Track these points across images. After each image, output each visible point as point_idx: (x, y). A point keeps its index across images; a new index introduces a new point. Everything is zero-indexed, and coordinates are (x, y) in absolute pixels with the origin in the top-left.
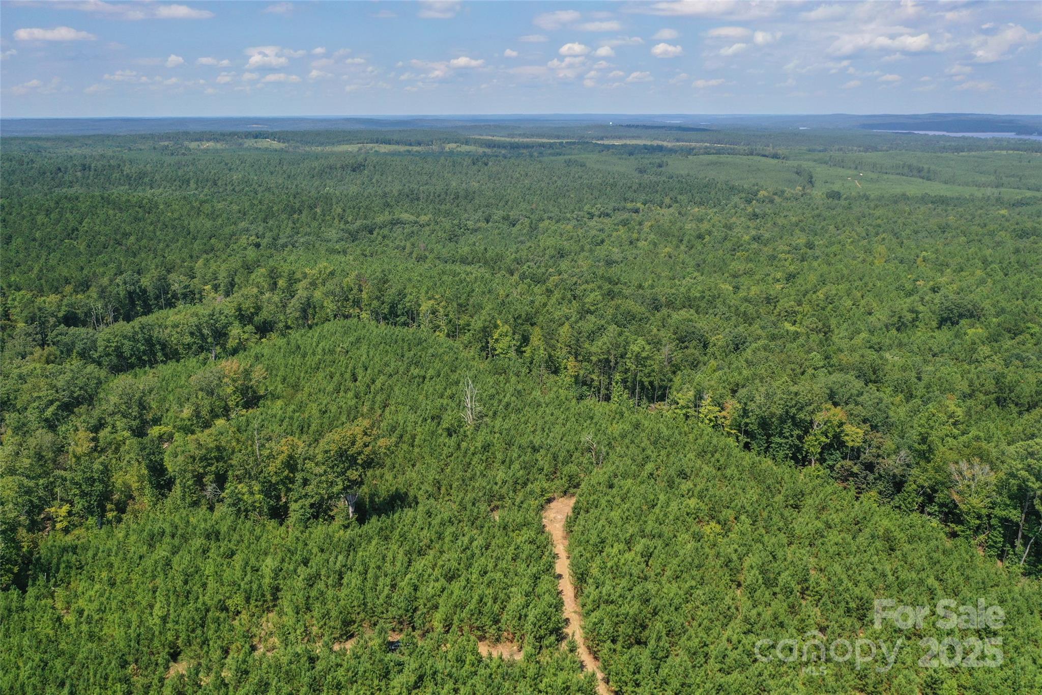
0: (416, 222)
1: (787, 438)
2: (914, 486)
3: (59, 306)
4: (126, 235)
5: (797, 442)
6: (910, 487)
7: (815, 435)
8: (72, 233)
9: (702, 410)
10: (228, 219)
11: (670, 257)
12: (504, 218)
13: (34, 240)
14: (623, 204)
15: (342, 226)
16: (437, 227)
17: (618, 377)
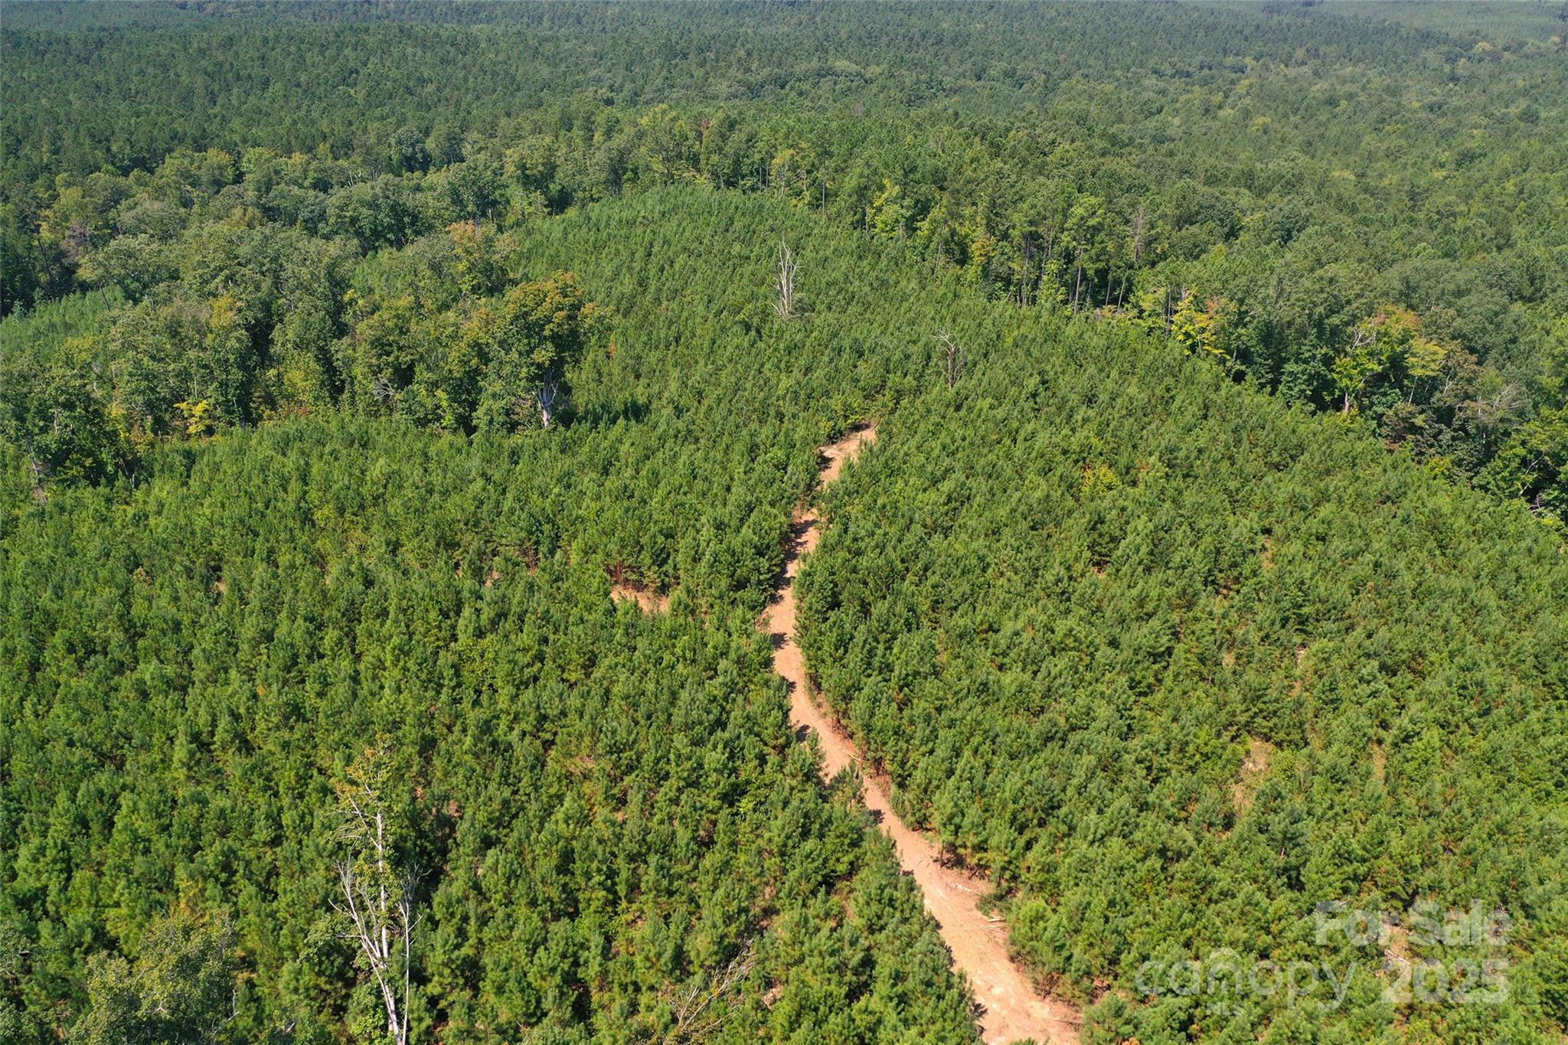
0: (859, 74)
1: (1306, 362)
2: (1521, 451)
3: (305, 171)
4: (422, 81)
5: (1323, 370)
6: (1512, 450)
7: (1354, 357)
8: (349, 76)
9: (1175, 318)
10: (577, 64)
11: (1265, 132)
12: (1006, 74)
13: (298, 85)
14: (1219, 57)
15: (740, 76)
16: (891, 83)
17: (1052, 266)
